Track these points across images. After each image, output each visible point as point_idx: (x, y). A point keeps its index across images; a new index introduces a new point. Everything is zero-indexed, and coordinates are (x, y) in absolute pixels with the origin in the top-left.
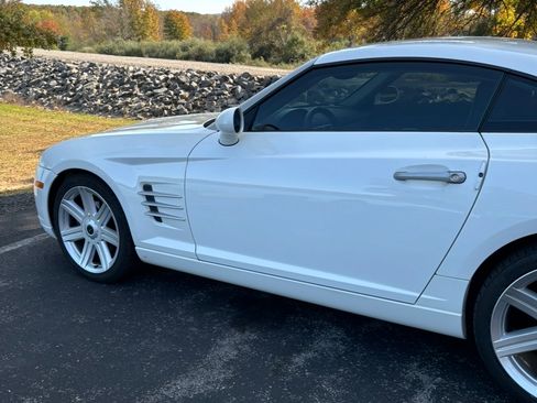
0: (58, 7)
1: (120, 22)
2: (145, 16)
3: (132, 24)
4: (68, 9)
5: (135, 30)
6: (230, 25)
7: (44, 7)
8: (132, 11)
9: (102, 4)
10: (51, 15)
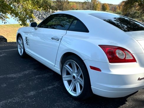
0: (77, 2)
1: (90, 6)
2: (97, 5)
3: (93, 6)
4: (79, 3)
5: (94, 8)
6: (120, 7)
7: (74, 2)
8: (94, 3)
9: (87, 1)
10: (75, 4)
